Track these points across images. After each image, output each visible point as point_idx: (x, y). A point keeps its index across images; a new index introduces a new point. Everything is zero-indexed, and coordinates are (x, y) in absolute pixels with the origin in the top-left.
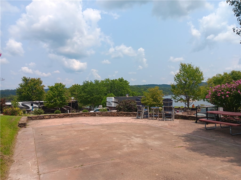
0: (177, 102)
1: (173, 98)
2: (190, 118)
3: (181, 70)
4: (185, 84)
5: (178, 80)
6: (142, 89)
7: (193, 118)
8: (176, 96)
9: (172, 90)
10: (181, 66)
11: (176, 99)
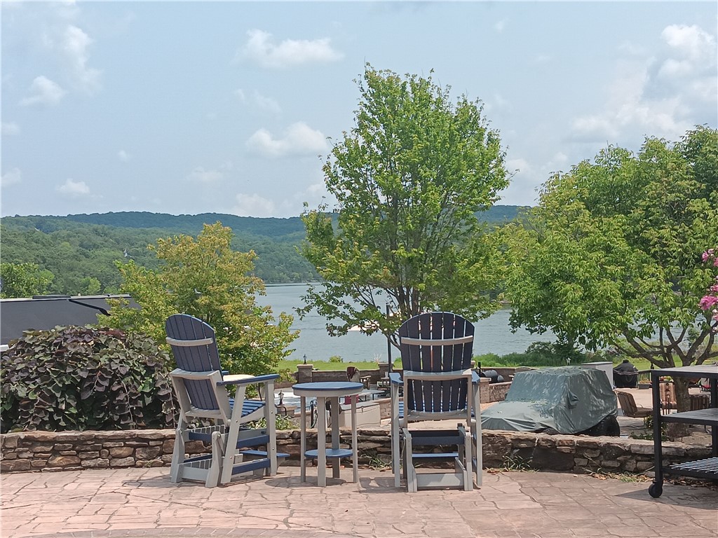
0: (344, 330)
1: (319, 302)
2: (584, 462)
3: (369, 114)
4: (394, 210)
5: (349, 185)
6: (68, 248)
7: (614, 458)
8: (338, 292)
9: (315, 249)
10: (366, 87)
11: (337, 314)
